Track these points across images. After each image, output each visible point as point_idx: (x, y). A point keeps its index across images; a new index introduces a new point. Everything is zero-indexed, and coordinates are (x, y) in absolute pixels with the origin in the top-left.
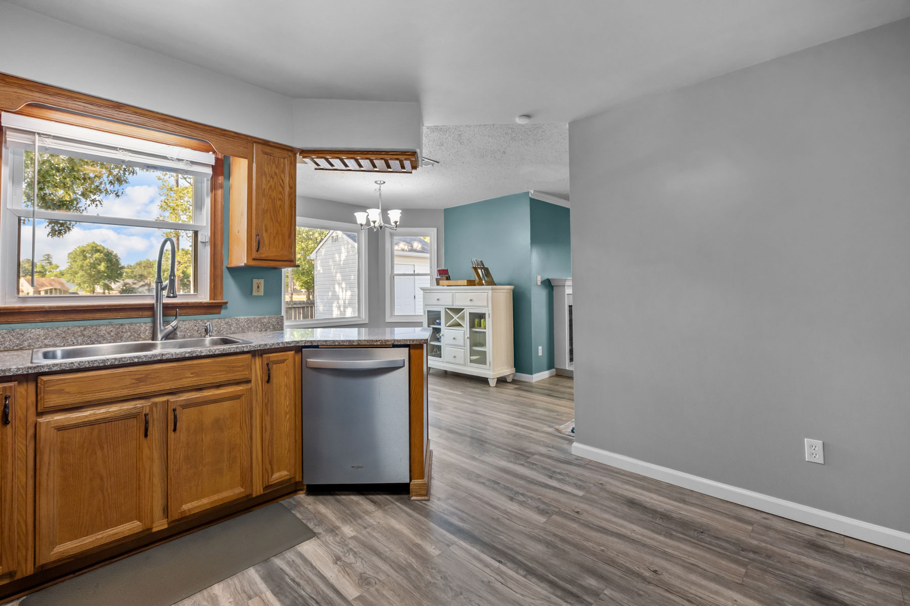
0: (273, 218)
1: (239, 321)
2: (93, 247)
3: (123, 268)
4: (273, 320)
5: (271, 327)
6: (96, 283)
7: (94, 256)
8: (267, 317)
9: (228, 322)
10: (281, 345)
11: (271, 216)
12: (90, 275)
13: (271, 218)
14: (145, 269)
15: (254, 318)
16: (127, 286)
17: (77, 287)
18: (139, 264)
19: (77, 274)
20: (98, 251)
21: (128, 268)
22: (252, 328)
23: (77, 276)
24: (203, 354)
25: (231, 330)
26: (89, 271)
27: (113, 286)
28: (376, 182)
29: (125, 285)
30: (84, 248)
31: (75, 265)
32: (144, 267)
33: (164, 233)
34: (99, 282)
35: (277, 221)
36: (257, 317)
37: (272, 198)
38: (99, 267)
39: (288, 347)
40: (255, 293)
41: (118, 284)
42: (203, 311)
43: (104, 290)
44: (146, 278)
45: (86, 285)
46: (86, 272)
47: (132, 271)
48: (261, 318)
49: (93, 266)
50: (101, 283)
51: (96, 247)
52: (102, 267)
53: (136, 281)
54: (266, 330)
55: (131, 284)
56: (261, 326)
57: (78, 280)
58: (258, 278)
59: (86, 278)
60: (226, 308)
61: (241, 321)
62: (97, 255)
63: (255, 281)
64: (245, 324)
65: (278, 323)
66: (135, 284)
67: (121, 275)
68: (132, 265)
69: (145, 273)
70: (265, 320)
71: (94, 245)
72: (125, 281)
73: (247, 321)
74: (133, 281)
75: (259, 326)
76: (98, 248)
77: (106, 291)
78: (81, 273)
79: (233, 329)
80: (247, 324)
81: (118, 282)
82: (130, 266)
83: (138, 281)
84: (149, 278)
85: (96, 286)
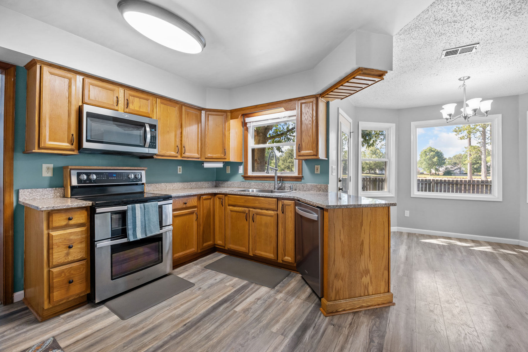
0: (307, 134)
1: (307, 185)
2: (430, 149)
3: (445, 159)
4: (323, 186)
5: (322, 190)
6: (431, 168)
7: (430, 154)
8: (320, 184)
9: (303, 186)
10: (287, 197)
11: (306, 133)
12: (429, 164)
13: (306, 134)
14: (457, 159)
15: (314, 185)
16: (448, 169)
17: (423, 170)
18: (455, 157)
19: (423, 163)
20: (432, 151)
21: (449, 159)
22: (313, 189)
23: (423, 164)
24: (260, 195)
25: (304, 189)
26: (428, 162)
27: (441, 169)
28: (460, 79)
29: (446, 169)
30: (426, 150)
31: (422, 159)
32: (457, 158)
33: (459, 137)
34: (433, 167)
35: (309, 136)
36: (315, 184)
37: (306, 124)
38: (433, 160)
39: (290, 198)
40: (316, 172)
41: (443, 168)
42: (295, 180)
43: (436, 171)
44: (458, 165)
45: (427, 169)
46: (427, 162)
47: (451, 161)
48: (317, 185)
49: (430, 159)
50: (434, 168)
51: (431, 149)
52: (435, 160)
53: (452, 167)
54: (319, 191)
55: (450, 168)
56: (317, 189)
57: (423, 166)
58: (317, 165)
59: (427, 165)
60: (304, 179)
61: (308, 185)
62: (432, 153)
63: (316, 166)
64: (310, 187)
65: (325, 188)
66: (452, 168)
67: (444, 163)
68: (451, 157)
69: (458, 162)
70: (319, 186)
71: (430, 148)
72: (446, 167)
73: (311, 186)
74: (451, 167)
75: (316, 189)
76: (432, 149)
77: (437, 172)
78: (425, 163)
79: (305, 189)
80: (311, 187)
81: (443, 167)
82: (451, 158)
83: (454, 166)
84: (460, 165)
85: (431, 169)
